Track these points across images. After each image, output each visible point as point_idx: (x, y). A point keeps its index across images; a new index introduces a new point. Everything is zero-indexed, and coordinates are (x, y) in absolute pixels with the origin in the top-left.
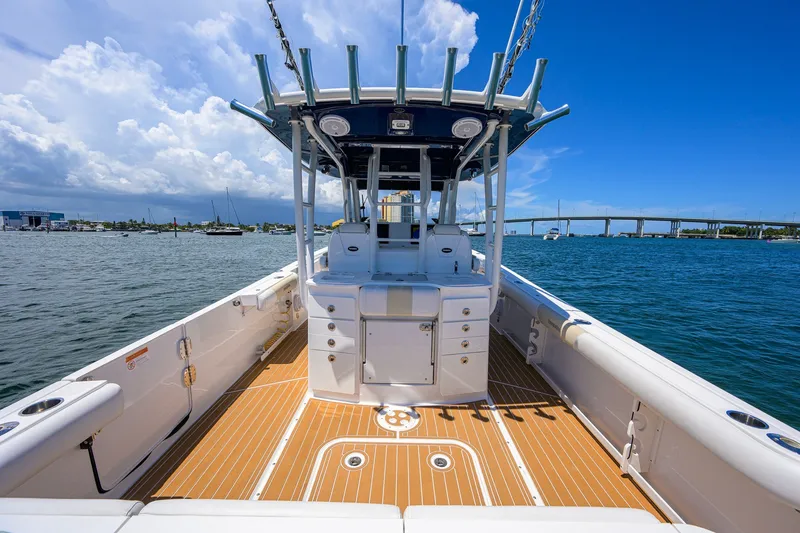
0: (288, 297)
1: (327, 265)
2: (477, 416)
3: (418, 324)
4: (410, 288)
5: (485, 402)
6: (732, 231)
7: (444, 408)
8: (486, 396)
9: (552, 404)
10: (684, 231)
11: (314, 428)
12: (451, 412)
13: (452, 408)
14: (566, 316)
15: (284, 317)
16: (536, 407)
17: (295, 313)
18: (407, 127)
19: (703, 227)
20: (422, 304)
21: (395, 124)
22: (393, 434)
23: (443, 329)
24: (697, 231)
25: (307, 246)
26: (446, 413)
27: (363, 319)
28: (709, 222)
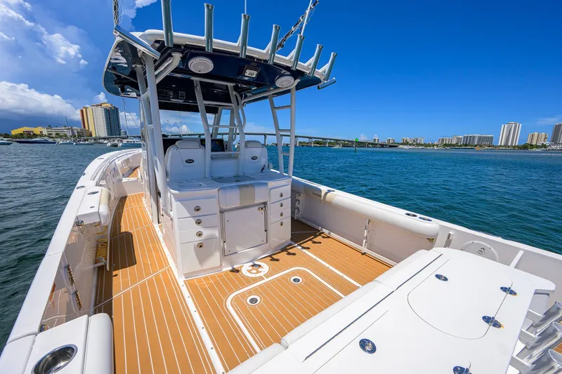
2: (289, 254)
3: (257, 208)
4: (252, 185)
5: (291, 244)
6: (317, 143)
7: (270, 256)
8: (290, 242)
9: (316, 236)
10: (300, 143)
12: (275, 257)
13: (274, 254)
14: (320, 191)
16: (310, 240)
18: (254, 76)
19: (307, 140)
20: (260, 195)
21: (248, 72)
22: (261, 278)
23: (271, 208)
24: (304, 143)
26: (273, 258)
27: (222, 212)
28: (310, 138)
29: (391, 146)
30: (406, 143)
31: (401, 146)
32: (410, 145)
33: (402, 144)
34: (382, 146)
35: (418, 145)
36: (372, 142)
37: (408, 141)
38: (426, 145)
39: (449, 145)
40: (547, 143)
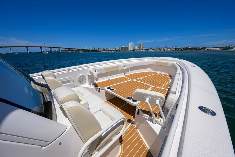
6: (70, 51)
10: (62, 51)
19: (65, 49)
29: (99, 51)
30: (104, 50)
31: (102, 51)
32: (106, 50)
33: (103, 50)
34: (96, 51)
35: (108, 50)
36: (92, 49)
37: (105, 49)
38: (110, 50)
39: (117, 50)
40: (138, 49)
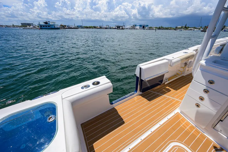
0: (186, 62)
1: (220, 52)
11: (174, 129)
15: (182, 70)
17: (187, 69)
25: (211, 40)
